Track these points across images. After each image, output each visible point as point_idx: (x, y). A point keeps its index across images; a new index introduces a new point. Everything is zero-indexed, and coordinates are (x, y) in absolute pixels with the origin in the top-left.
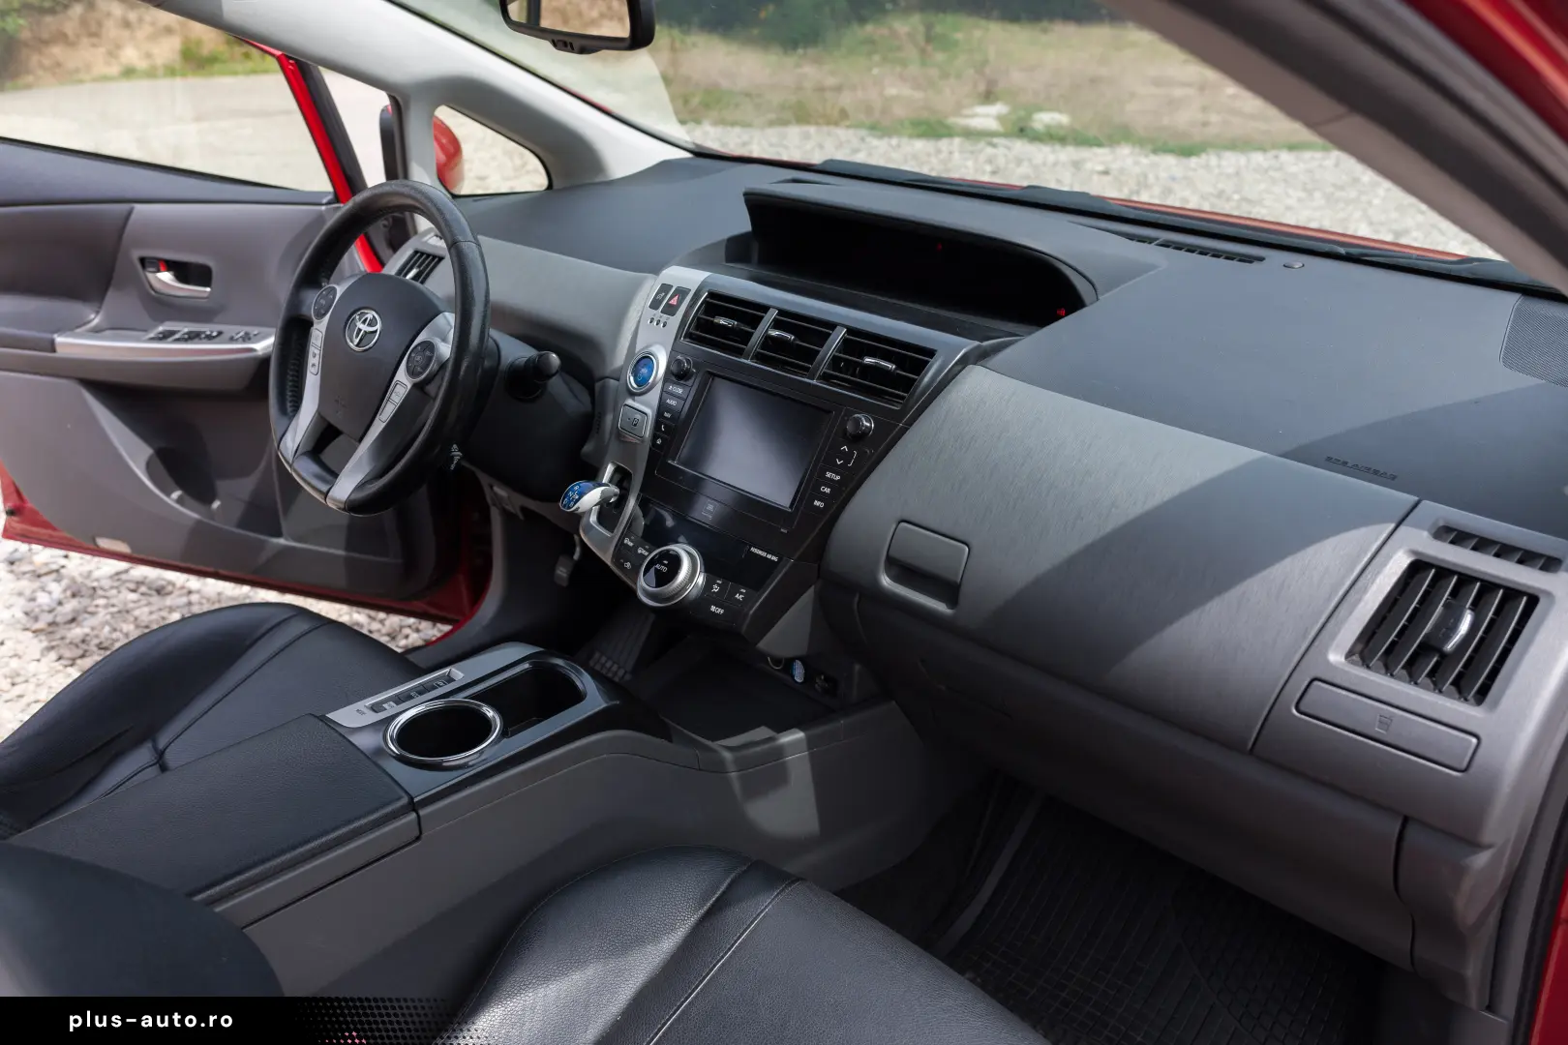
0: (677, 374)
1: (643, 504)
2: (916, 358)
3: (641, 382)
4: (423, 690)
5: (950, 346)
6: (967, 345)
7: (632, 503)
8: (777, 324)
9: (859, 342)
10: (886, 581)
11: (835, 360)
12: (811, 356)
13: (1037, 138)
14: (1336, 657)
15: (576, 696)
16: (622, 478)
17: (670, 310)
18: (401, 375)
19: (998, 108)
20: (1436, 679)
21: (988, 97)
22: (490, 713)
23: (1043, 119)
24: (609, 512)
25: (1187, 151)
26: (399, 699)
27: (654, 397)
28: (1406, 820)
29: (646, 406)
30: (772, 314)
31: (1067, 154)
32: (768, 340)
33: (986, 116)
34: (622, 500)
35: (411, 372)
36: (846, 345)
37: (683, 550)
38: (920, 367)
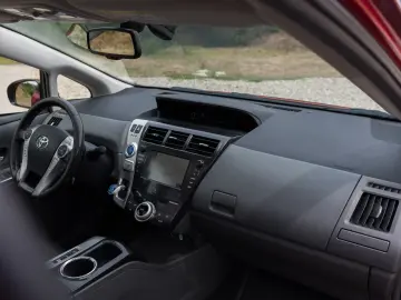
0: (141, 150)
1: (133, 190)
2: (215, 143)
3: (130, 154)
4: (69, 255)
5: (224, 139)
6: (228, 138)
7: (130, 190)
8: (171, 135)
9: (196, 139)
10: (211, 208)
11: (190, 145)
12: (183, 143)
13: (217, 78)
14: (347, 222)
15: (120, 252)
16: (126, 182)
17: (137, 132)
18: (56, 156)
19: (205, 71)
20: (374, 226)
21: (203, 68)
22: (93, 260)
23: (219, 73)
24: (122, 194)
25: (257, 81)
26: (62, 258)
27: (134, 157)
28: (371, 267)
29: (132, 161)
30: (169, 132)
31: (226, 83)
32: (169, 140)
33: (203, 73)
34: (126, 190)
35: (59, 154)
36: (193, 140)
37: (148, 204)
38: (216, 146)
